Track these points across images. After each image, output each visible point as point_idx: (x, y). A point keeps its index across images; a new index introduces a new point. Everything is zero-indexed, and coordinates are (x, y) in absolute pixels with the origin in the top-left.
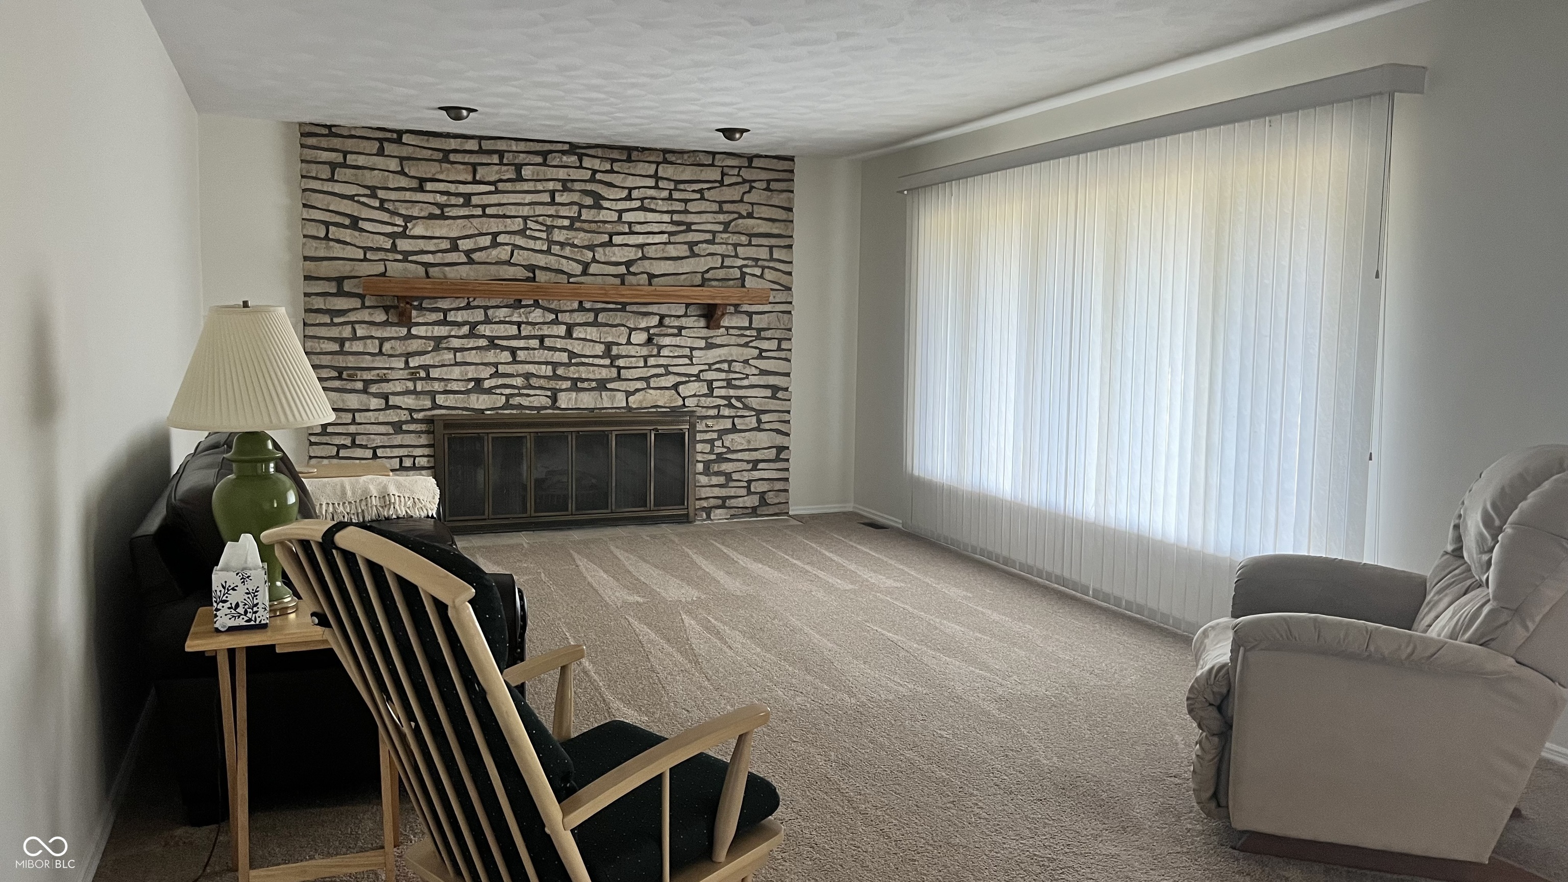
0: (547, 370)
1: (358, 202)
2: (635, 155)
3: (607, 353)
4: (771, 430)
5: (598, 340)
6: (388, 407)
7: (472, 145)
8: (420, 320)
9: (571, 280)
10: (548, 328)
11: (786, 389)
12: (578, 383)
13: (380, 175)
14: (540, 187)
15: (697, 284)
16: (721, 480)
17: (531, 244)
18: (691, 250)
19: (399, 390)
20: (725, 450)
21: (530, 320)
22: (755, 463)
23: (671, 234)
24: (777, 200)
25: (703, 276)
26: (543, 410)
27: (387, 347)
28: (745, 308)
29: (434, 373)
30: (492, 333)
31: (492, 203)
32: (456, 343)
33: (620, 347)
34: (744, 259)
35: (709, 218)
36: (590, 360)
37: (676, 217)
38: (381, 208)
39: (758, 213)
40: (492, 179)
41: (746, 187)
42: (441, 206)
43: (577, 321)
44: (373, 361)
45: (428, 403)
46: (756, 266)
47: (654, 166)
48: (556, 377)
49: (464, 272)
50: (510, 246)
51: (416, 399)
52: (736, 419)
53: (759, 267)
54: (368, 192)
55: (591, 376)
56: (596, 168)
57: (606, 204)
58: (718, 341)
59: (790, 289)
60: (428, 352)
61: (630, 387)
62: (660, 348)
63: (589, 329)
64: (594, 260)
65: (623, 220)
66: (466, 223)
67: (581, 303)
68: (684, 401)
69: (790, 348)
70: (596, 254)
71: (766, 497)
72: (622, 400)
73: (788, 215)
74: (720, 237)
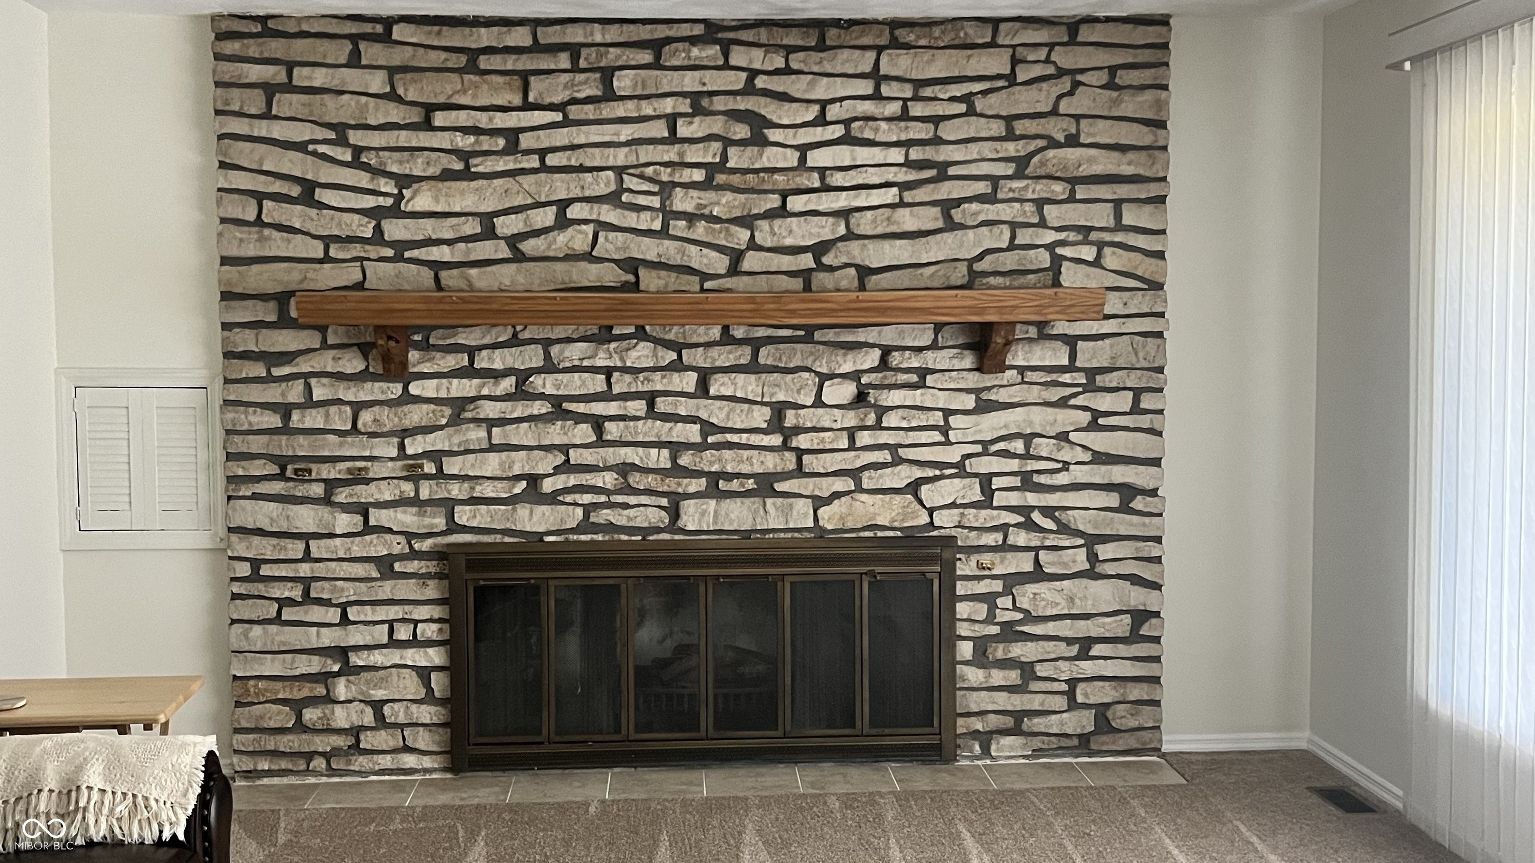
0: (660, 458)
1: (314, 154)
2: (833, 35)
3: (776, 424)
4: (1119, 577)
5: (759, 399)
6: (368, 529)
7: (523, 37)
8: (426, 368)
9: (708, 285)
10: (663, 377)
11: (1153, 493)
12: (721, 482)
13: (353, 104)
14: (647, 109)
15: (959, 283)
16: (1013, 676)
17: (631, 219)
18: (947, 216)
19: (387, 497)
20: (1019, 616)
21: (628, 364)
22: (1086, 644)
23: (905, 186)
24: (1131, 106)
25: (970, 268)
26: (652, 534)
27: (366, 417)
28: (1061, 327)
29: (452, 466)
30: (558, 389)
31: (558, 144)
32: (491, 409)
33: (802, 411)
34: (1059, 229)
35: (987, 149)
36: (744, 438)
37: (916, 154)
38: (356, 164)
39: (1089, 135)
40: (557, 99)
41: (1065, 84)
42: (465, 156)
43: (718, 364)
44: (341, 445)
45: (440, 523)
46: (1086, 242)
47: (872, 54)
48: (677, 471)
49: (506, 276)
50: (592, 225)
51: (419, 514)
52: (1041, 553)
53: (1092, 243)
54: (332, 135)
55: (745, 469)
56: (757, 66)
57: (774, 135)
58: (1002, 396)
59: (1159, 286)
60: (441, 428)
61: (821, 489)
62: (882, 411)
63: (741, 378)
64: (753, 245)
65: (810, 164)
66: (509, 185)
67: (725, 329)
68: (931, 516)
69: (1160, 407)
70: (756, 234)
71: (1110, 714)
72: (806, 515)
73: (1155, 135)
74: (1006, 189)
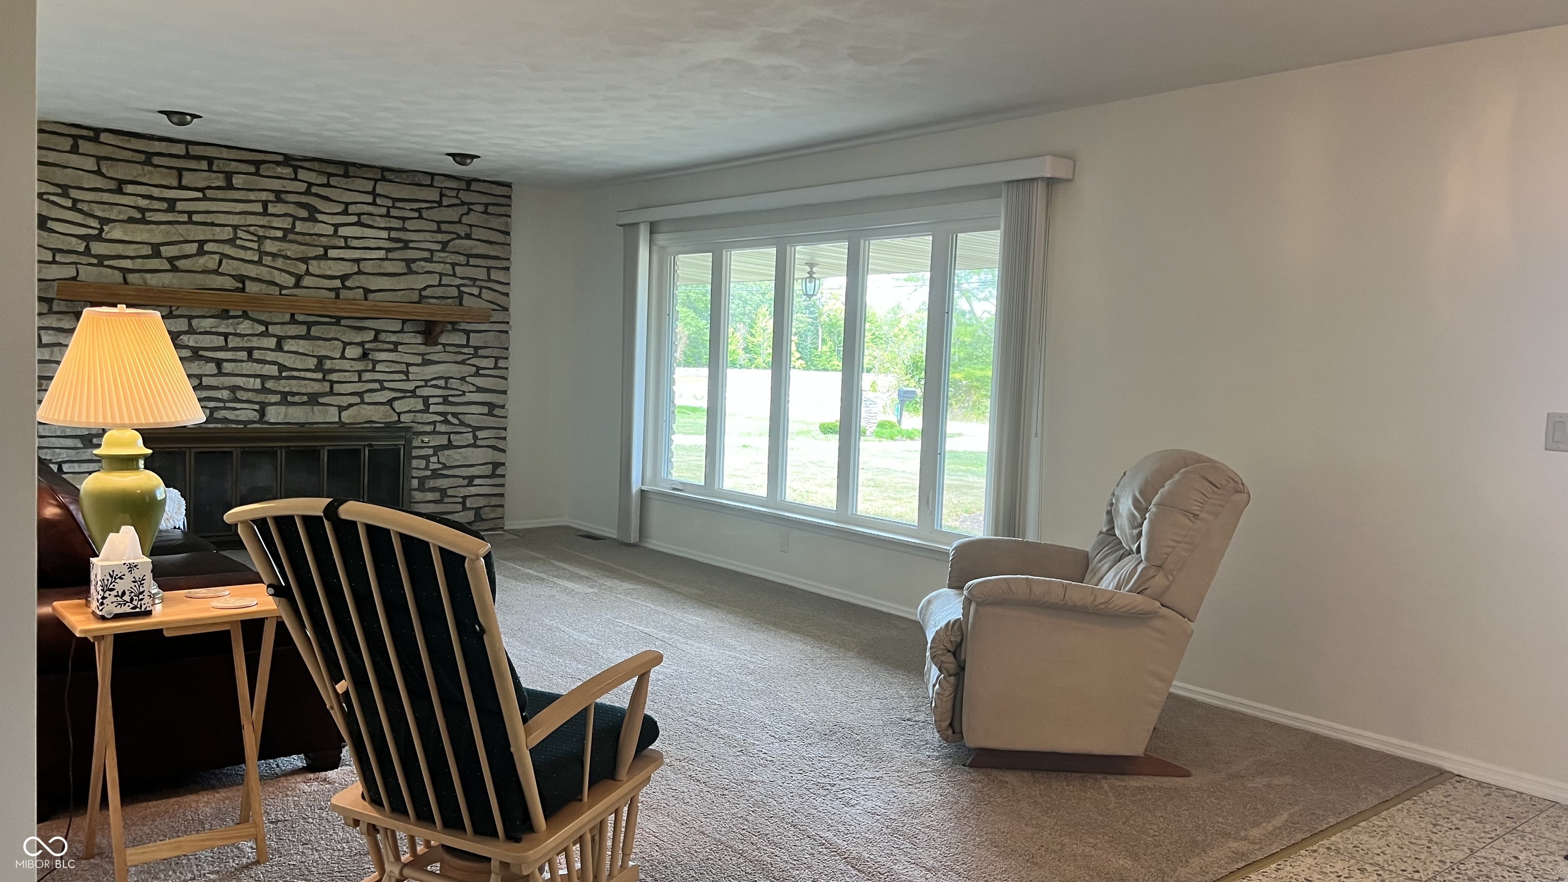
0: (255, 383)
1: (48, 200)
2: (352, 170)
3: (319, 368)
4: (487, 446)
5: (311, 354)
7: (180, 149)
9: (283, 292)
10: (259, 339)
11: (503, 407)
12: (289, 397)
13: (72, 174)
14: (252, 196)
15: (414, 301)
16: (437, 496)
17: (242, 254)
18: (408, 267)
20: (441, 466)
21: (238, 332)
22: (471, 479)
23: (388, 250)
24: (495, 223)
25: (420, 294)
26: (250, 424)
28: (464, 326)
30: (197, 343)
31: (199, 210)
33: (335, 361)
34: (462, 278)
35: (428, 236)
36: (302, 374)
37: (394, 234)
38: (73, 208)
39: (475, 234)
40: (200, 185)
41: (465, 209)
42: (142, 210)
43: (289, 334)
46: (474, 286)
47: (372, 183)
48: (264, 390)
49: (167, 279)
50: (218, 255)
52: (452, 435)
53: (477, 286)
54: (60, 190)
55: (303, 390)
56: (313, 181)
57: (320, 217)
58: (435, 358)
59: (507, 309)
61: (343, 402)
62: (375, 362)
63: (302, 342)
64: (308, 273)
65: (340, 233)
66: (170, 229)
67: (293, 315)
68: (399, 417)
69: (506, 366)
70: (310, 267)
71: (481, 512)
72: (335, 415)
73: (505, 238)
74: (438, 256)
